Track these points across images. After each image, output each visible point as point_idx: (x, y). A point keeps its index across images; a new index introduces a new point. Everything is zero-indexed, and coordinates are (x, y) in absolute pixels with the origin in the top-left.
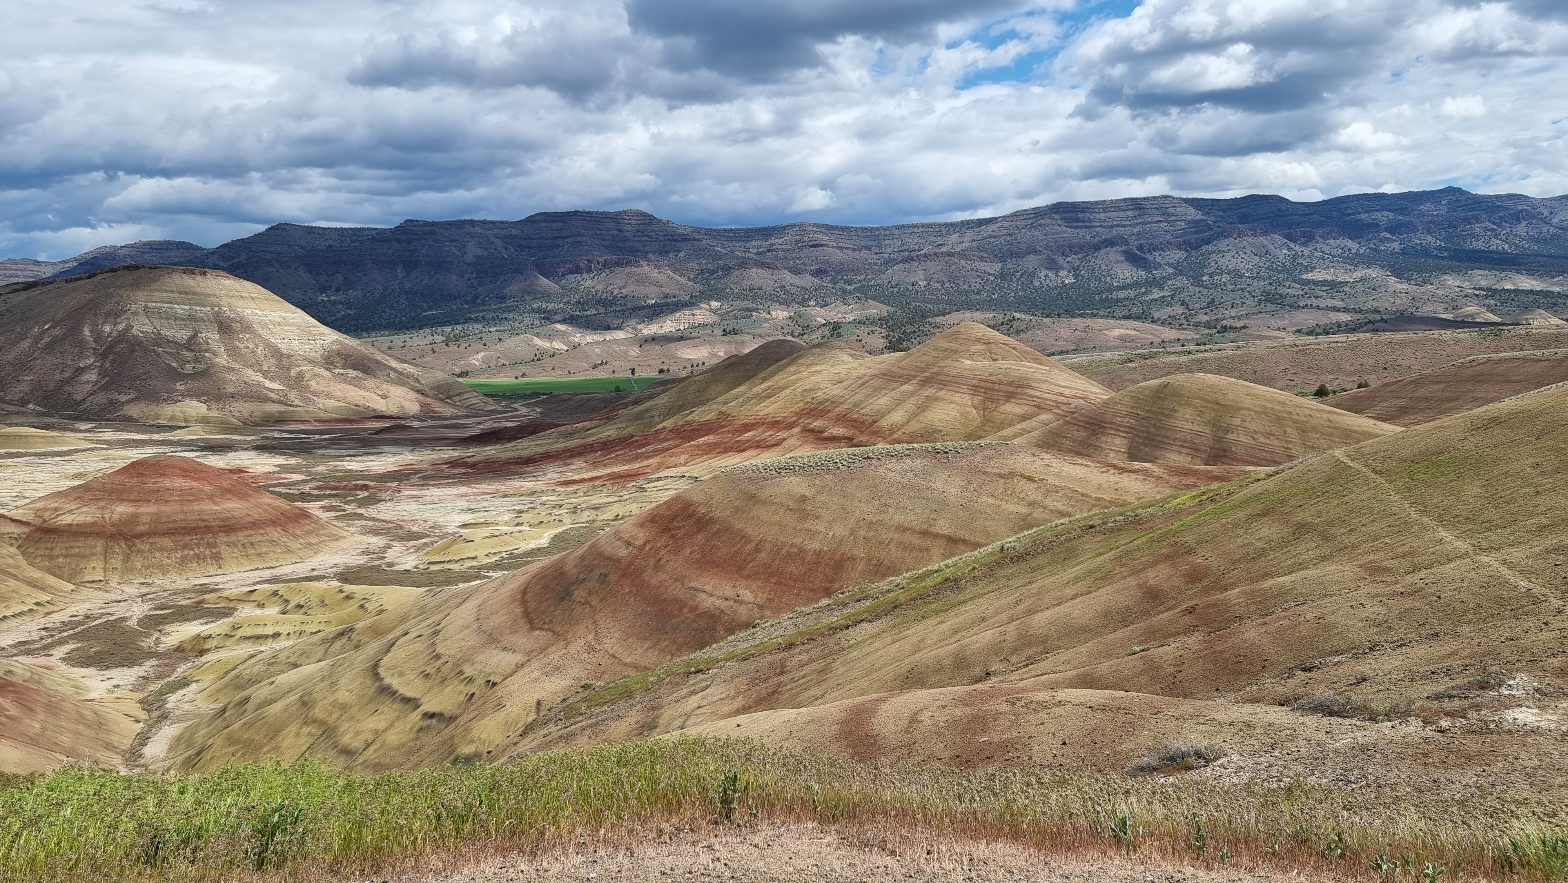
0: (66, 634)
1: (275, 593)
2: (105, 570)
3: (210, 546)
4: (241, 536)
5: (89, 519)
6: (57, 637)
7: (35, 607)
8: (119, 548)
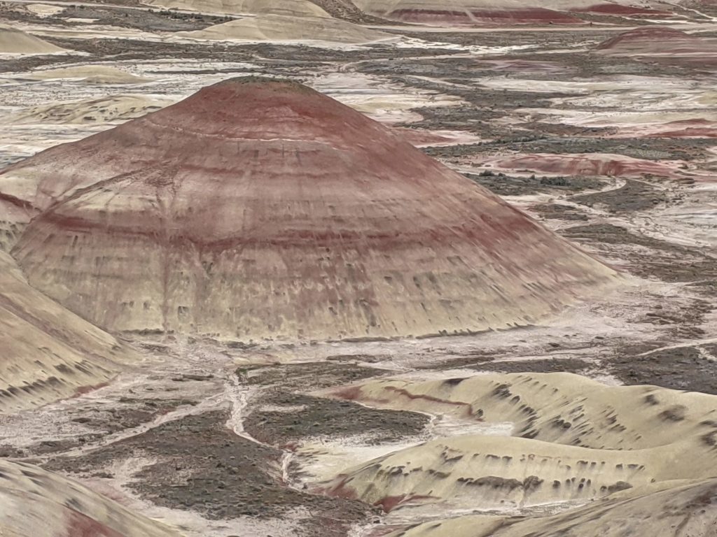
0: (121, 436)
1: (501, 392)
2: (165, 309)
3: (355, 275)
4: (410, 260)
5: (136, 204)
6: (108, 441)
7: (59, 375)
8: (190, 266)
